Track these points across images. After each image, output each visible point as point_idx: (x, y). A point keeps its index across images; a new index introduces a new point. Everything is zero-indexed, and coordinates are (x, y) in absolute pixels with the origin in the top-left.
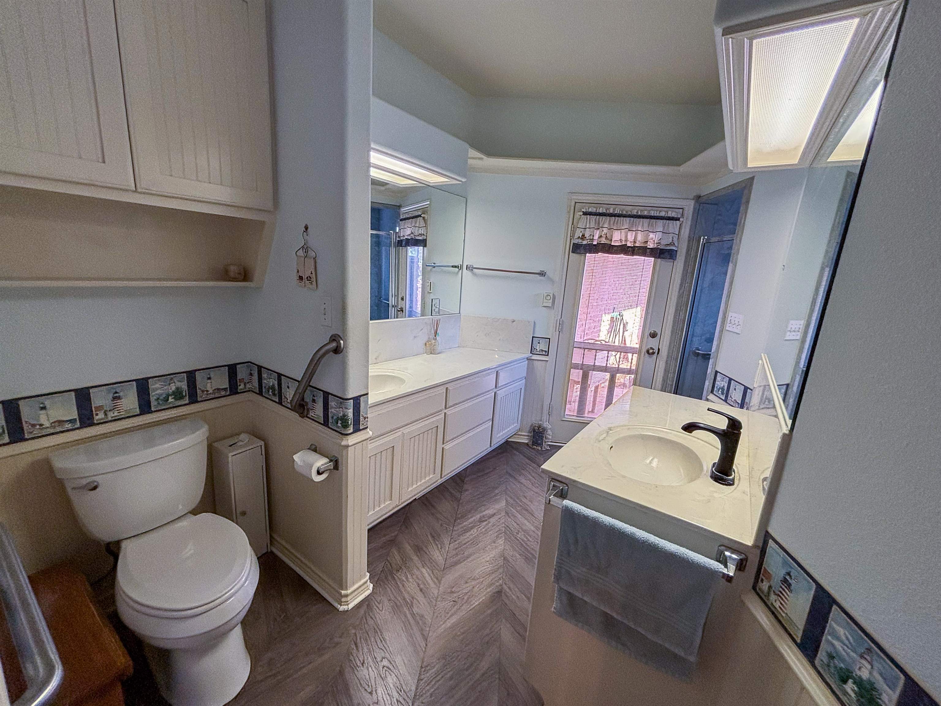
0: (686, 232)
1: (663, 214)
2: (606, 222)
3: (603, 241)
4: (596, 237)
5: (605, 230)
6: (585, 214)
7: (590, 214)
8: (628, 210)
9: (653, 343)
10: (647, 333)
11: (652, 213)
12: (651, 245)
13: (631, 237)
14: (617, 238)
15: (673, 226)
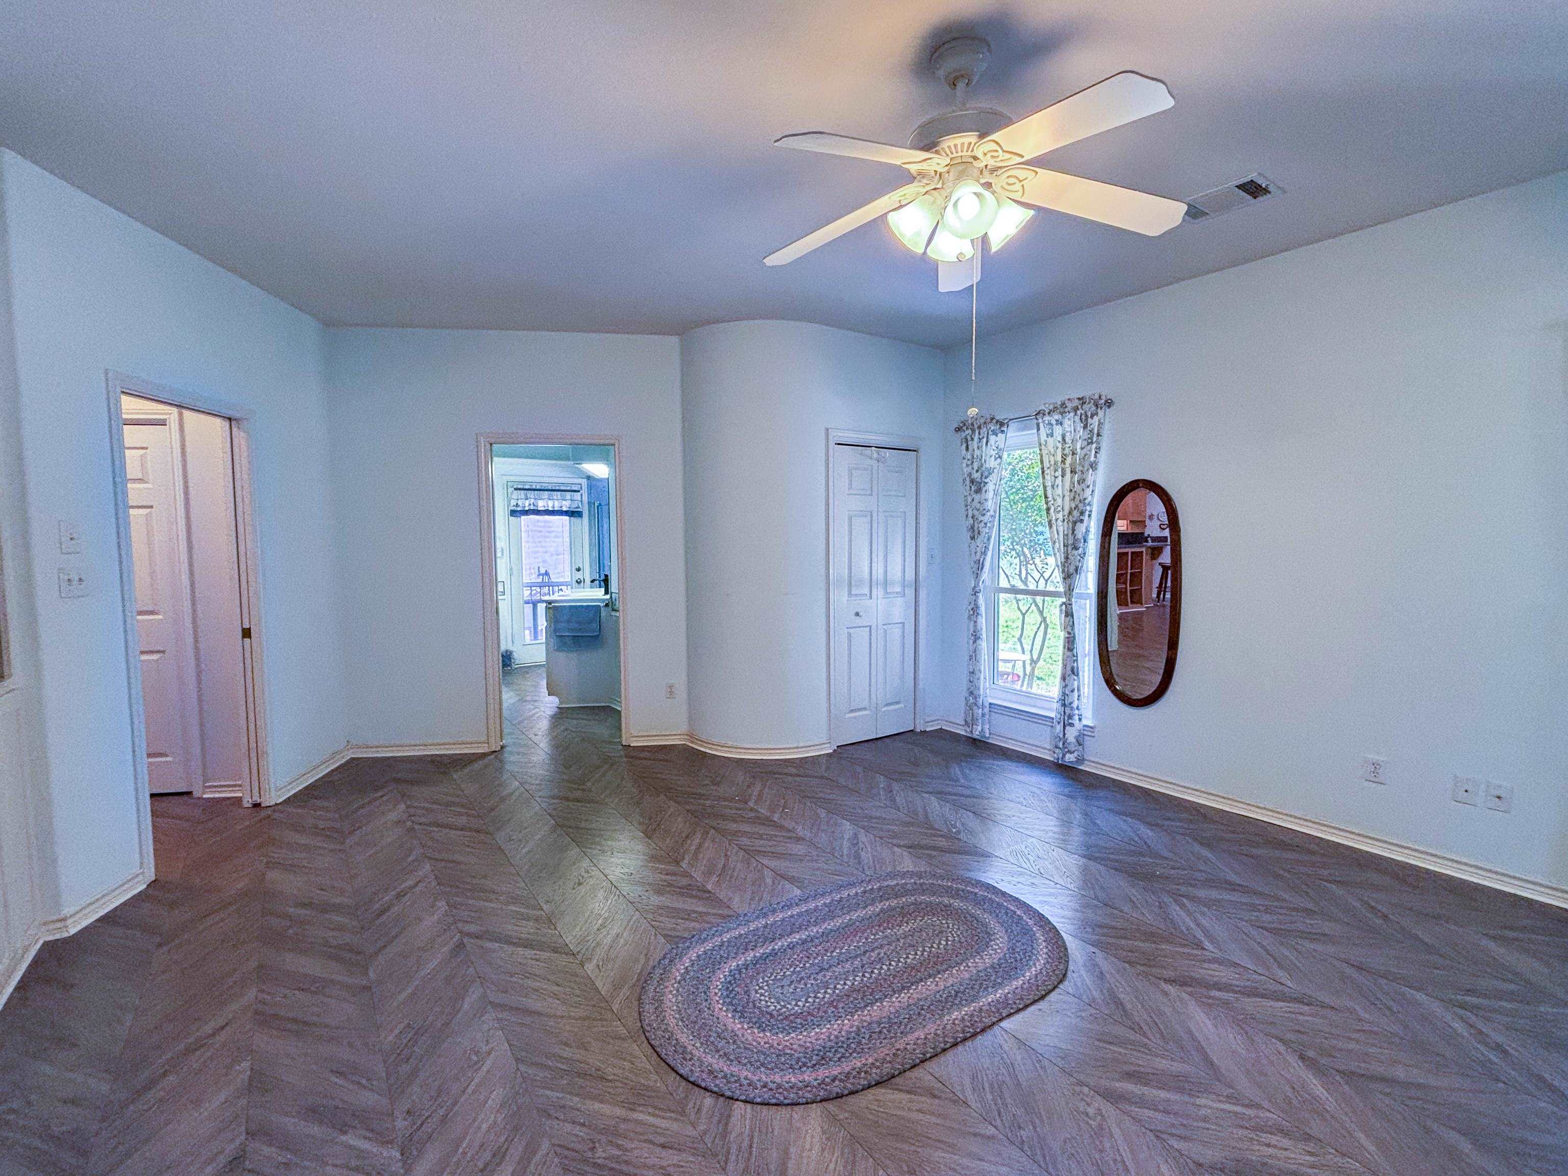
0: (585, 499)
1: (569, 488)
2: (531, 494)
3: (532, 507)
4: (527, 504)
5: (532, 501)
6: (516, 489)
7: (520, 489)
8: (545, 486)
9: (579, 575)
10: (574, 569)
11: (562, 488)
12: (564, 509)
13: (550, 503)
14: (541, 505)
15: (577, 496)
